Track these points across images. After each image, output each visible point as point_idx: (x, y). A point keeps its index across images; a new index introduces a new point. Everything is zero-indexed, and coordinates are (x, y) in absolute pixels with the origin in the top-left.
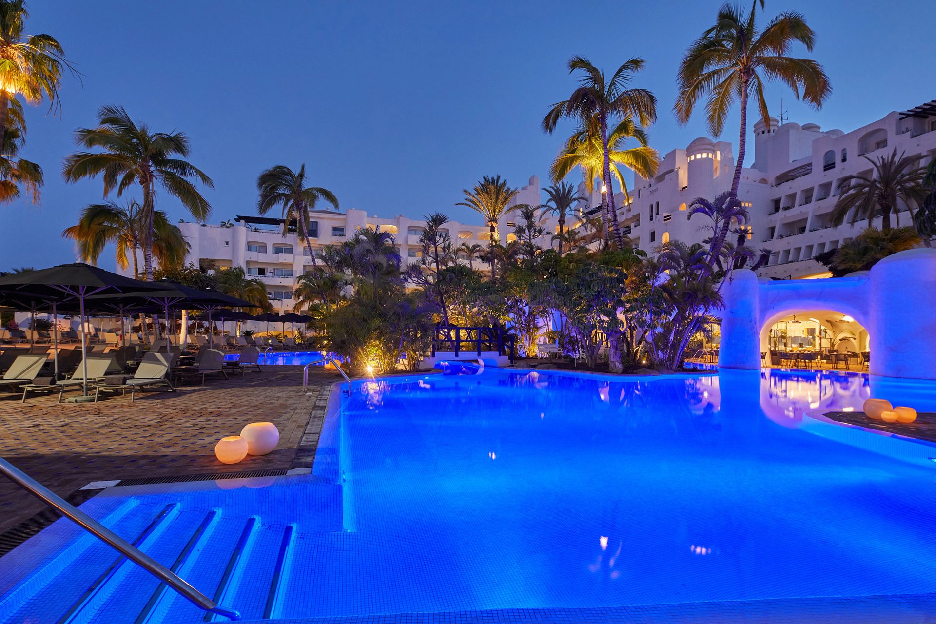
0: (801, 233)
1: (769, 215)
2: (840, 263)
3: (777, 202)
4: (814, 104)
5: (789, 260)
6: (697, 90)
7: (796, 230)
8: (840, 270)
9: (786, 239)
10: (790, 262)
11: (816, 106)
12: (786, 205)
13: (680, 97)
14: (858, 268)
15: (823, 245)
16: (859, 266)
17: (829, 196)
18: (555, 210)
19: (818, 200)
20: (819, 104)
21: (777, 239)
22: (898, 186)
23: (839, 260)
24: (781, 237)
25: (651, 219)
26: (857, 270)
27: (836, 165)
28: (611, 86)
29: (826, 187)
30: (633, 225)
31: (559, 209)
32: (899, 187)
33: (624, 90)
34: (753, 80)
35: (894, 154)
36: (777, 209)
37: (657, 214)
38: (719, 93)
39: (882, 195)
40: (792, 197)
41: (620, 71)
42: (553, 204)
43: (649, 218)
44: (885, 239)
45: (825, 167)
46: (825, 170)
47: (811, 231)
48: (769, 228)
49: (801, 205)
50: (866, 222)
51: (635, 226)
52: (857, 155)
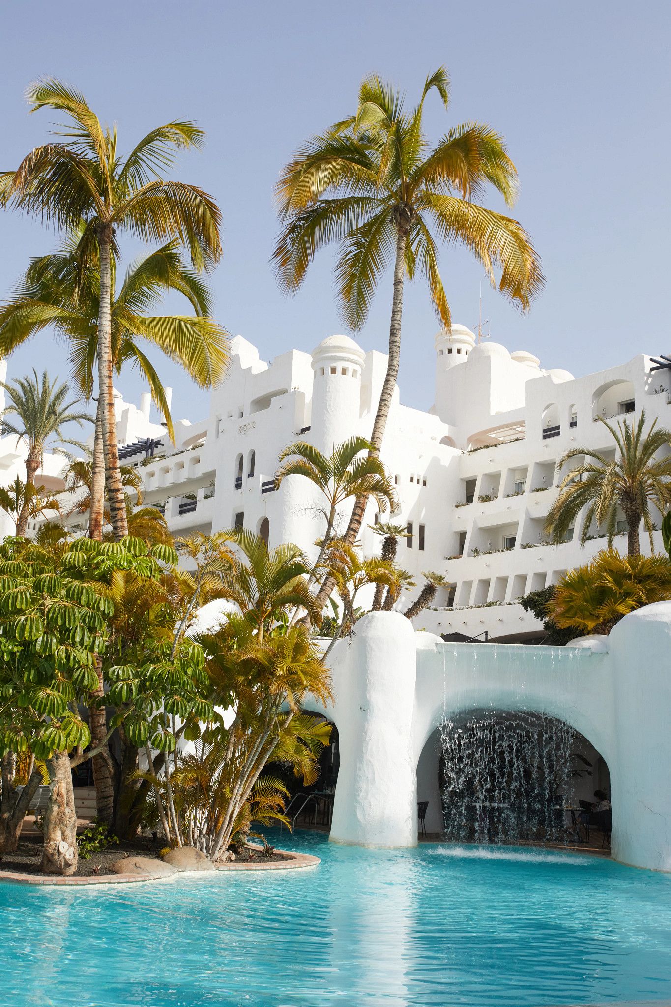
0: (508, 549)
1: (457, 507)
2: (563, 615)
3: (470, 485)
4: (517, 301)
5: (489, 601)
6: (318, 228)
7: (501, 543)
8: (560, 631)
9: (483, 558)
10: (489, 605)
11: (521, 306)
12: (484, 494)
13: (287, 235)
14: (589, 629)
15: (542, 577)
16: (591, 625)
17: (551, 485)
18: (21, 435)
19: (534, 491)
20: (525, 302)
21: (469, 556)
22: (649, 479)
23: (560, 610)
24: (476, 552)
25: (238, 486)
26: (589, 633)
27: (562, 430)
28: (127, 165)
29: (547, 468)
30: (200, 493)
31: (30, 437)
32: (650, 481)
33: (154, 179)
34: (418, 234)
35: (642, 422)
36: (469, 499)
37: (251, 475)
38: (359, 245)
39: (626, 492)
40: (494, 478)
41: (148, 140)
42: (19, 423)
43: (233, 483)
44: (630, 575)
45: (545, 431)
46: (545, 437)
47: (524, 547)
48: (456, 532)
49: (508, 496)
50: (605, 540)
51: (206, 497)
52: (591, 419)
